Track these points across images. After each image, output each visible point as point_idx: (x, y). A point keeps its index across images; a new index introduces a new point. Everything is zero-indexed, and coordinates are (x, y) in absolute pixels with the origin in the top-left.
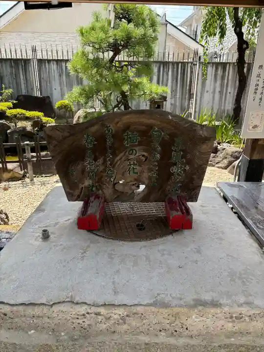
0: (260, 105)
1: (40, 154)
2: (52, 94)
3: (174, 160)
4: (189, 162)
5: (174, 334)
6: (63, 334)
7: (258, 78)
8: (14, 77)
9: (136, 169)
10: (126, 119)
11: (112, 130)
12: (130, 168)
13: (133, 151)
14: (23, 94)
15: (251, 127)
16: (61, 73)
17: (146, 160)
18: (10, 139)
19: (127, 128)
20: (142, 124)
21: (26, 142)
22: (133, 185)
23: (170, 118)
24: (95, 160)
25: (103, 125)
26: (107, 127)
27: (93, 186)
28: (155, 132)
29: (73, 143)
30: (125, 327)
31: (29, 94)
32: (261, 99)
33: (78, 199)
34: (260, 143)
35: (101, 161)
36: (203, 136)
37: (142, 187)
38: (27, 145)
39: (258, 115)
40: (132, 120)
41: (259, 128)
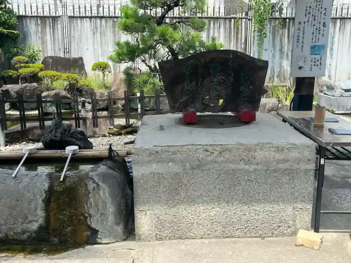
0: (302, 51)
3: (242, 82)
4: (252, 83)
5: (248, 162)
6: (187, 164)
7: (299, 31)
9: (218, 88)
11: (203, 63)
12: (213, 88)
13: (215, 76)
16: (95, 31)
17: (224, 81)
19: (212, 60)
21: (82, 99)
22: (215, 99)
24: (191, 82)
25: (197, 59)
26: (200, 61)
27: (188, 101)
30: (222, 158)
32: (302, 46)
35: (194, 83)
36: (260, 66)
37: (221, 101)
38: (83, 101)
41: (303, 69)
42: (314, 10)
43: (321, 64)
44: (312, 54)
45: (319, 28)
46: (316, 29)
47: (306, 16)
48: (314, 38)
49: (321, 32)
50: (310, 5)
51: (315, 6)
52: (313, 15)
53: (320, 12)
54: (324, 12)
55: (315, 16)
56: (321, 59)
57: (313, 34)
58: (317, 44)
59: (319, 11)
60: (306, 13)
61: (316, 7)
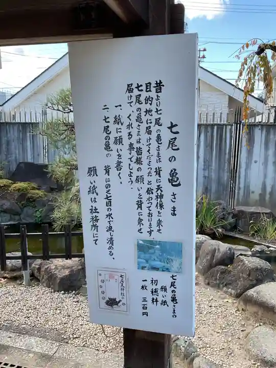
0: (111, 254)
7: (92, 195)
15: (103, 303)
32: (111, 241)
41: (121, 307)
42: (134, 131)
43: (174, 299)
44: (143, 268)
45: (159, 188)
46: (149, 191)
47: (107, 147)
48: (145, 217)
49: (166, 201)
50: (117, 112)
51: (134, 118)
52: (131, 145)
53: (154, 136)
54: (166, 136)
55: (139, 152)
56: (173, 285)
58: (156, 236)
59: (149, 132)
60: (107, 138)
61: (139, 119)
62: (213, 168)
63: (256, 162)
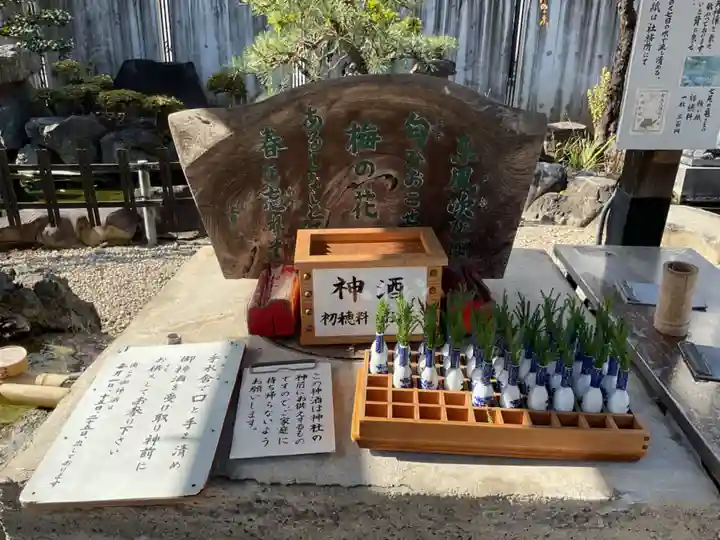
0: (657, 73)
1: (171, 189)
2: (197, 56)
3: (453, 187)
4: (487, 191)
7: (654, 13)
8: (117, 20)
9: (373, 206)
10: (350, 95)
11: (320, 121)
12: (358, 205)
13: (365, 167)
14: (137, 57)
15: (637, 126)
16: (219, 9)
17: (394, 187)
18: (104, 154)
19: (353, 115)
20: (385, 105)
21: (140, 162)
23: (448, 92)
24: (284, 185)
25: (301, 108)
26: (310, 113)
27: (278, 244)
28: (416, 123)
29: (236, 147)
31: (148, 58)
32: (660, 60)
33: (246, 272)
34: (655, 159)
35: (294, 189)
36: (518, 132)
38: (143, 167)
39: (652, 96)
40: (363, 98)
41: (655, 127)
43: (707, 113)
44: (686, 85)
46: (709, 6)
48: (699, 33)
56: (709, 99)
57: (697, 22)
58: (705, 52)
62: (481, 65)
63: (549, 54)
